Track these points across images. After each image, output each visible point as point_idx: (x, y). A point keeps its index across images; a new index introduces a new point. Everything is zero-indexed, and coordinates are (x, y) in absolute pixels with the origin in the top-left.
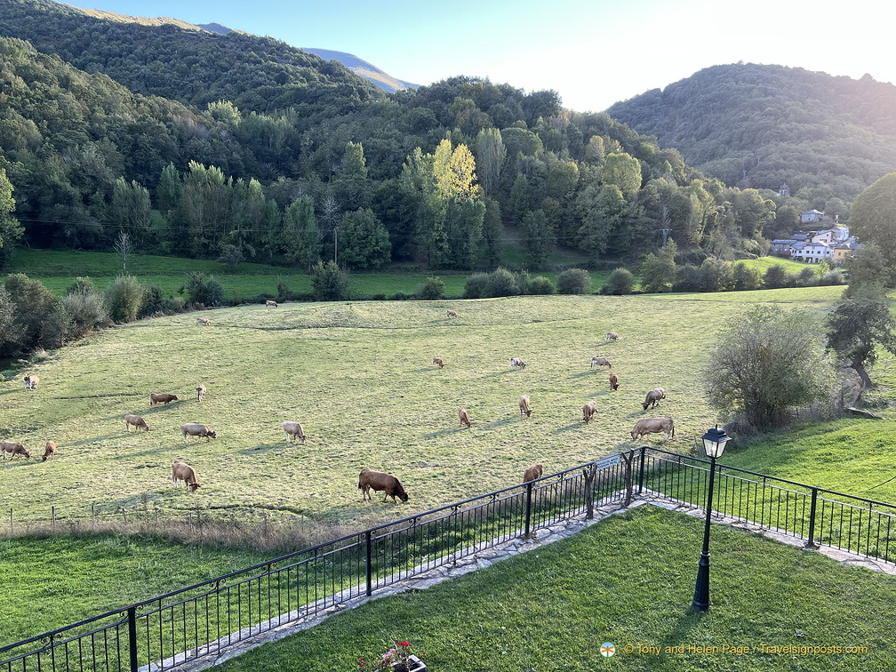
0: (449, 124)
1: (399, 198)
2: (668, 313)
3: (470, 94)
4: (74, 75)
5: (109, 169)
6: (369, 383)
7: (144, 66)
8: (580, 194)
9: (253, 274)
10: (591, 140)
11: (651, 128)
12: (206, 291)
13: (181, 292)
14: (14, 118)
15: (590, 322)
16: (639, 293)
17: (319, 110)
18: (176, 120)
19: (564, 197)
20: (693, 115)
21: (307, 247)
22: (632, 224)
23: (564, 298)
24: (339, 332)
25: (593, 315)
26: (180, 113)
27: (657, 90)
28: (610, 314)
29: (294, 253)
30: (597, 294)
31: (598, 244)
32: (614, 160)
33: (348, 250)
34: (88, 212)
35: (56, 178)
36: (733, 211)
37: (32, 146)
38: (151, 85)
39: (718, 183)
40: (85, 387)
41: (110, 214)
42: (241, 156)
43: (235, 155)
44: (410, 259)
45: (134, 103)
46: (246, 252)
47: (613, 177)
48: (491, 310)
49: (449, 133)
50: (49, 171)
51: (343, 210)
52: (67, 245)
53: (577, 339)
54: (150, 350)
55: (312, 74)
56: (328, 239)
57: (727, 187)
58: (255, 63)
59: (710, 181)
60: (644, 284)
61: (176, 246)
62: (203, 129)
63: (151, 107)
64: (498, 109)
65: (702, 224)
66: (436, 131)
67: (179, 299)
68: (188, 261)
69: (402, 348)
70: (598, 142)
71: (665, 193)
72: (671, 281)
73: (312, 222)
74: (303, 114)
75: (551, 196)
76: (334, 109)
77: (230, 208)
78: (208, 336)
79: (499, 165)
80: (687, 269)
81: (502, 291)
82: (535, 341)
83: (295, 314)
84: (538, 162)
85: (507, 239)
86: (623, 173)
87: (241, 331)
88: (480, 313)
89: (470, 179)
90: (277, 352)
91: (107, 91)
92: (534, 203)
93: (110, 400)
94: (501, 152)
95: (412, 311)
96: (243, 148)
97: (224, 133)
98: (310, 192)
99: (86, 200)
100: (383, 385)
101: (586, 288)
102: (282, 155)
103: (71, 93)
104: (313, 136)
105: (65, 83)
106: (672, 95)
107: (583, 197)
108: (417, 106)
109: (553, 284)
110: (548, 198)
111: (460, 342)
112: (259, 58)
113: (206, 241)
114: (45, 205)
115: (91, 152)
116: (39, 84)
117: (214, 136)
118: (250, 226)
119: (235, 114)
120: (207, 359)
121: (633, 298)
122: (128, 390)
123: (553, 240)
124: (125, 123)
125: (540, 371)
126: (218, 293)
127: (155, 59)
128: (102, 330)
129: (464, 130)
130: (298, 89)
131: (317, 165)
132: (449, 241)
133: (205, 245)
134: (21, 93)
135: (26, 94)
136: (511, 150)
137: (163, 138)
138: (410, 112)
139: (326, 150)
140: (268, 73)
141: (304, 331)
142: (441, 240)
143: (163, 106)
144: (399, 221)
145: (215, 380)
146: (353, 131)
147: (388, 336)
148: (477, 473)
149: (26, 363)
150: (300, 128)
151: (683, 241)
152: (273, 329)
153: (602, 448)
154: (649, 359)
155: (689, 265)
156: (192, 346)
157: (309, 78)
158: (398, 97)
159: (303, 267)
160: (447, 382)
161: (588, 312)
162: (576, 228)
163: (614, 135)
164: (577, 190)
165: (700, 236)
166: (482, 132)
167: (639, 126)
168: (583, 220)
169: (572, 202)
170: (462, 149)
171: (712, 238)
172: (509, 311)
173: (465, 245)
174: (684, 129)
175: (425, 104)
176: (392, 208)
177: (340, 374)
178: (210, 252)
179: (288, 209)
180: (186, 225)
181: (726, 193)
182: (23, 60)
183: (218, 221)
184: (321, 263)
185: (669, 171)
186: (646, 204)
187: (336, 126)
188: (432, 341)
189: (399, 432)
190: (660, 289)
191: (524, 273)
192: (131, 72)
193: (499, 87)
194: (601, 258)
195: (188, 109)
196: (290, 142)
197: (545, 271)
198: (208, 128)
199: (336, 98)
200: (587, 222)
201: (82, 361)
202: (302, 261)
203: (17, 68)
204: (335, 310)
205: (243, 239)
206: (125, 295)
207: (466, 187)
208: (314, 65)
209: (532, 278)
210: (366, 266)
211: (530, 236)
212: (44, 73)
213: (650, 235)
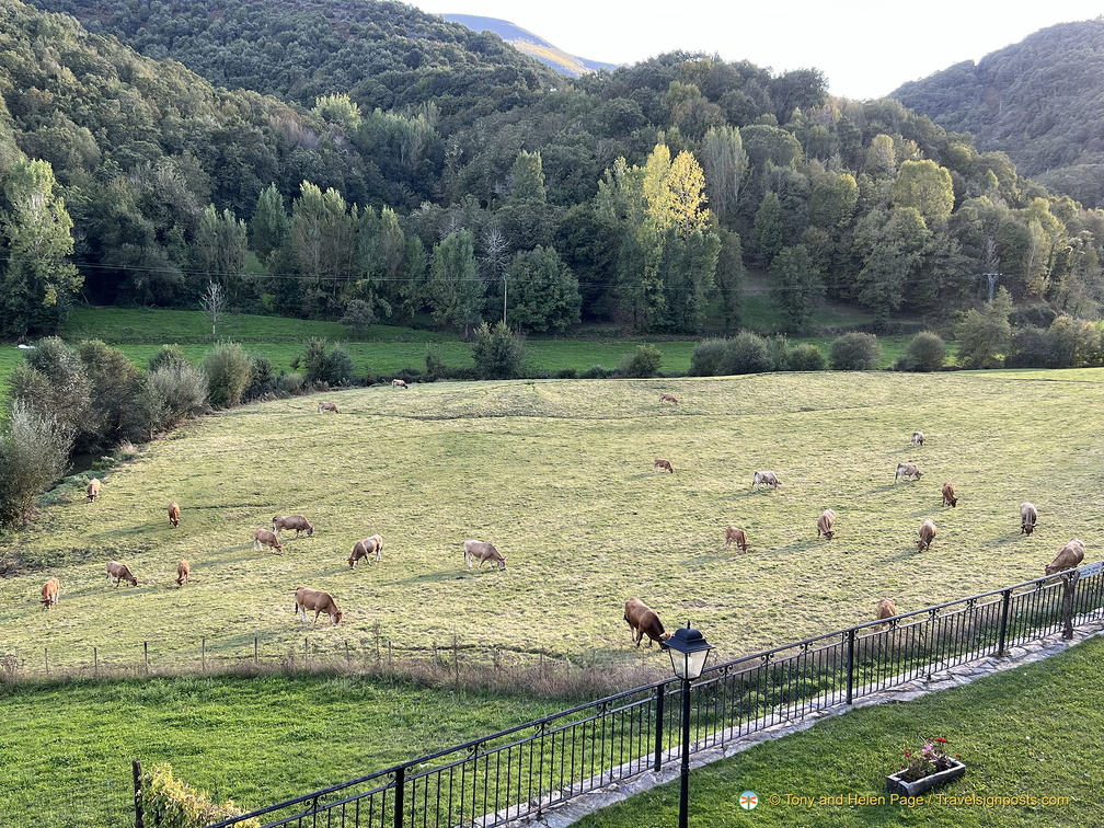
0: (662, 121)
1: (594, 230)
2: (1005, 398)
3: (691, 77)
4: (137, 64)
5: (191, 195)
6: (581, 494)
7: (222, 47)
8: (861, 220)
9: (388, 341)
10: (875, 141)
11: (960, 119)
12: (330, 365)
13: (295, 366)
14: (63, 124)
15: (889, 412)
16: (954, 369)
17: (469, 104)
18: (273, 123)
19: (835, 226)
20: (1026, 98)
21: (463, 302)
22: (940, 266)
23: (842, 375)
24: (521, 423)
25: (891, 401)
26: (279, 113)
27: (970, 63)
28: (917, 400)
29: (444, 311)
30: (890, 370)
31: (889, 296)
32: (912, 171)
33: (521, 307)
34: (165, 255)
35: (124, 208)
36: (1096, 245)
37: (89, 164)
38: (233, 74)
39: (1071, 203)
40: (199, 495)
41: (192, 256)
42: (363, 172)
43: (355, 172)
44: (606, 318)
45: (216, 100)
46: (378, 309)
47: (911, 196)
48: (736, 393)
49: (661, 134)
50: (115, 200)
51: (514, 249)
52: (137, 301)
53: (875, 436)
54: (272, 446)
55: (457, 52)
56: (493, 291)
57: (1085, 209)
58: (376, 38)
59: (1058, 200)
60: (961, 356)
61: (282, 301)
62: (311, 135)
63: (239, 106)
64: (734, 97)
65: (1048, 266)
66: (643, 131)
67: (296, 376)
68: (299, 322)
69: (617, 446)
70: (886, 145)
71: (991, 220)
72: (1003, 351)
73: (471, 266)
74: (446, 111)
75: (815, 224)
76: (491, 102)
77: (357, 248)
78: (345, 427)
79: (737, 180)
80: (1028, 333)
81: (748, 365)
82: (810, 438)
83: (459, 396)
84: (796, 175)
85: (751, 289)
86: (925, 190)
87: (388, 421)
88: (720, 398)
89: (697, 201)
90: (442, 449)
91: (182, 84)
92: (791, 236)
93: (235, 513)
94: (740, 161)
95: (620, 394)
96: (366, 161)
97: (338, 141)
98: (466, 224)
99: (161, 237)
100: (602, 497)
101: (874, 360)
102: (419, 170)
103: (135, 89)
104: (463, 142)
105: (127, 75)
106: (992, 70)
107: (864, 227)
108: (614, 96)
109: (825, 356)
110: (812, 228)
111: (699, 438)
112: (380, 32)
113: (324, 295)
114: (109, 246)
115: (168, 171)
116: (93, 77)
117: (325, 145)
118: (384, 272)
119: (354, 112)
120: (350, 458)
121: (949, 376)
122: (255, 499)
123: (820, 290)
124: (207, 130)
125: (827, 480)
126: (346, 368)
127: (237, 36)
128: (198, 419)
129: (683, 130)
130: (439, 75)
131: (471, 184)
132: (665, 292)
133: (322, 301)
134: (70, 90)
135: (77, 91)
136: (755, 158)
137: (260, 150)
138: (604, 105)
139: (483, 162)
140: (395, 53)
141: (474, 421)
142: (654, 291)
143: (256, 103)
144: (592, 264)
145: (369, 487)
146: (523, 135)
147: (593, 430)
148: (783, 615)
149: (111, 462)
150: (445, 132)
151: (1020, 292)
152: (430, 418)
153: (954, 586)
154: (990, 466)
155: (1030, 327)
156: (326, 440)
157: (453, 60)
158: (584, 83)
159: (457, 331)
160: (694, 494)
161: (882, 397)
162: (854, 272)
163: (908, 132)
164: (856, 214)
165: (1045, 284)
166: (712, 132)
167: (941, 117)
168: (865, 261)
169: (849, 233)
170: (685, 158)
171: (1063, 287)
172: (764, 394)
173: (690, 297)
174: (1011, 121)
175: (626, 93)
176: (583, 245)
177: (538, 482)
178: (328, 310)
179: (436, 248)
180: (296, 272)
181: (1083, 218)
182: (71, 45)
183: (340, 266)
184: (485, 325)
185: (994, 186)
186: (961, 236)
187: (496, 129)
188: (657, 436)
189: (647, 561)
190: (986, 362)
191: (780, 338)
192: (205, 56)
193: (735, 65)
194: (892, 317)
195: (290, 106)
196: (429, 151)
197: (809, 335)
198: (318, 134)
199: (493, 87)
200: (871, 263)
201: (183, 460)
202: (456, 323)
203: (63, 56)
204: (513, 392)
205: (375, 291)
206: (226, 370)
207: (691, 213)
208: (459, 39)
209: (792, 346)
210: (545, 329)
211: (786, 283)
212: (99, 62)
213: (968, 282)
